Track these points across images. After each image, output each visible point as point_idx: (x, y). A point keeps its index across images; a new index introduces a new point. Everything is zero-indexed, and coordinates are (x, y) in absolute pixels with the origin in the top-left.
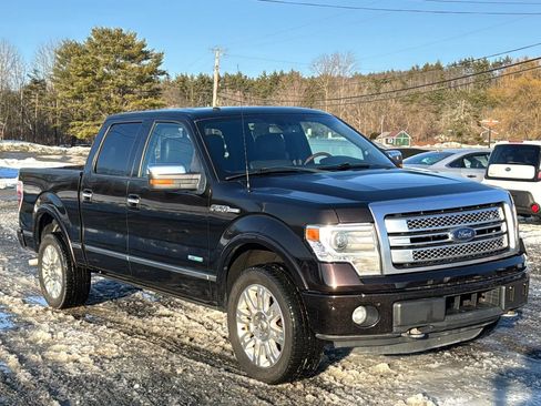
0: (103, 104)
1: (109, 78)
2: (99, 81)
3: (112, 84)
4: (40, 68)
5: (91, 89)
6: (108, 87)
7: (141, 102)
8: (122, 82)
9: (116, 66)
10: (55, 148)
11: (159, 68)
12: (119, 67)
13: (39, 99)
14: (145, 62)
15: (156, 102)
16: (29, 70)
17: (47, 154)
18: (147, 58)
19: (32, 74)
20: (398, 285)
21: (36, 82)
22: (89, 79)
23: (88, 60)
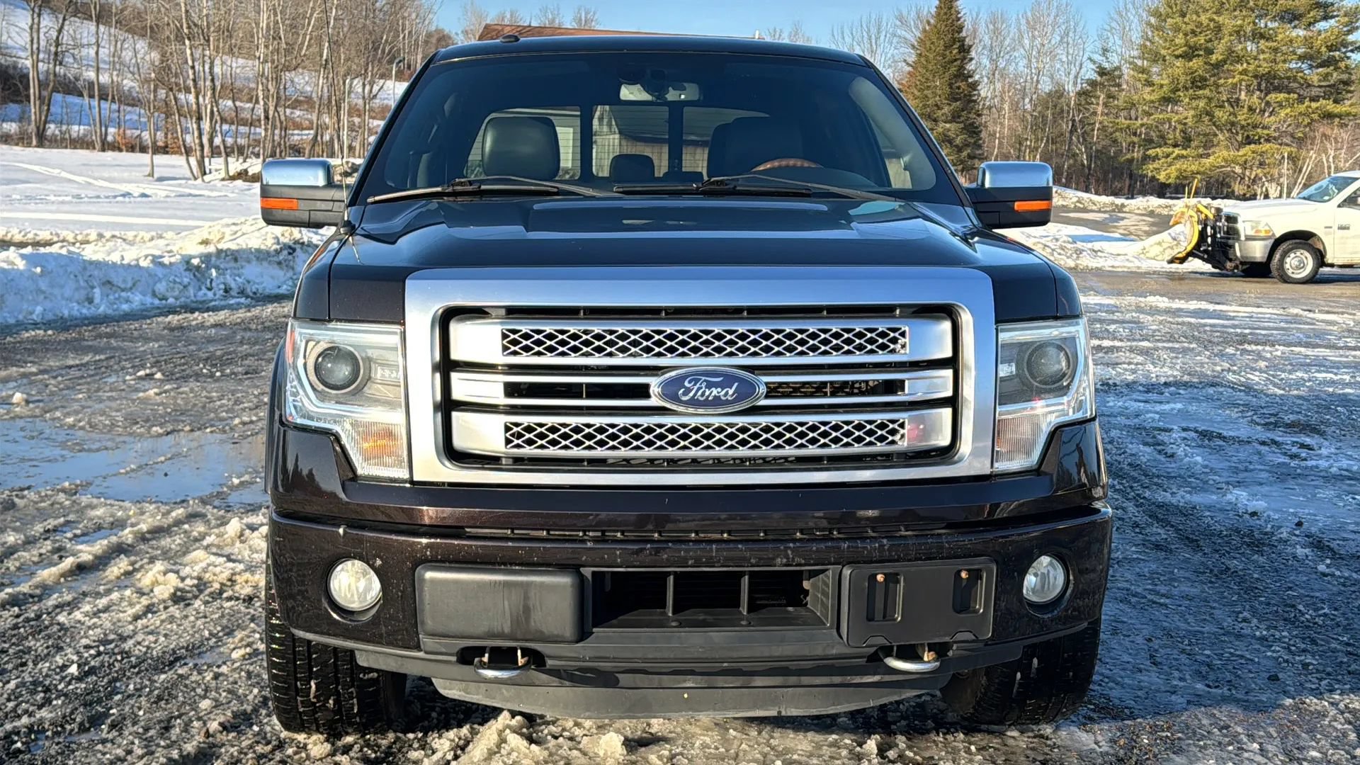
0: (1218, 113)
1: (1239, 60)
2: (1218, 65)
3: (1245, 72)
4: (1115, 42)
5: (1197, 83)
6: (1235, 76)
7: (1302, 108)
8: (1265, 68)
9: (1259, 35)
10: (1105, 199)
11: (1351, 38)
12: (1262, 36)
13: (1105, 105)
14: (1322, 25)
15: (1338, 109)
16: (1092, 47)
17: (1085, 210)
18: (1326, 18)
19: (1097, 57)
20: (429, 513)
21: (1102, 72)
22: (1195, 63)
23: (1200, 24)
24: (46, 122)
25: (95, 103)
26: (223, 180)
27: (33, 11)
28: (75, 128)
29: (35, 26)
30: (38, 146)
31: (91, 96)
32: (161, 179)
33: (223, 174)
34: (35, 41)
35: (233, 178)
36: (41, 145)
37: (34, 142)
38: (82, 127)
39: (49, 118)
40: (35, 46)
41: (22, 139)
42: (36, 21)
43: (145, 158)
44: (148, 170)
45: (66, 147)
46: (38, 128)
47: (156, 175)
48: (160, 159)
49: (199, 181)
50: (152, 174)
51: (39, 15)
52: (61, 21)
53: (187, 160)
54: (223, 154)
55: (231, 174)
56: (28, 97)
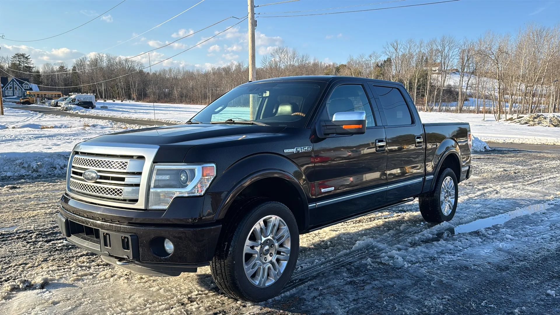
24: (462, 106)
25: (476, 99)
26: (504, 121)
27: (461, 76)
28: (471, 107)
29: (461, 80)
30: (460, 113)
31: (476, 98)
32: (486, 121)
33: (505, 119)
34: (461, 84)
35: (508, 120)
36: (460, 112)
37: (459, 112)
38: (473, 107)
39: (464, 105)
40: (461, 85)
41: (456, 111)
42: (462, 79)
43: (482, 115)
44: (483, 118)
45: (467, 113)
46: (460, 108)
47: (485, 120)
48: (487, 115)
49: (497, 121)
50: (484, 120)
51: (463, 77)
52: (469, 78)
53: (495, 115)
54: (505, 113)
55: (507, 119)
56: (458, 100)
